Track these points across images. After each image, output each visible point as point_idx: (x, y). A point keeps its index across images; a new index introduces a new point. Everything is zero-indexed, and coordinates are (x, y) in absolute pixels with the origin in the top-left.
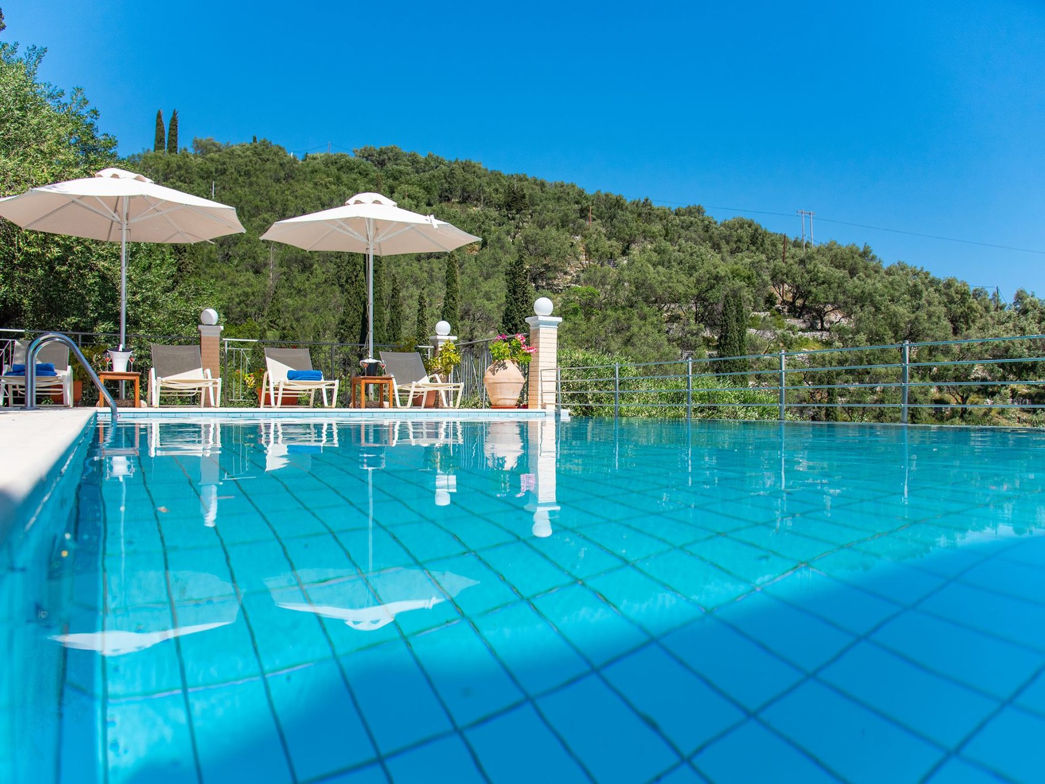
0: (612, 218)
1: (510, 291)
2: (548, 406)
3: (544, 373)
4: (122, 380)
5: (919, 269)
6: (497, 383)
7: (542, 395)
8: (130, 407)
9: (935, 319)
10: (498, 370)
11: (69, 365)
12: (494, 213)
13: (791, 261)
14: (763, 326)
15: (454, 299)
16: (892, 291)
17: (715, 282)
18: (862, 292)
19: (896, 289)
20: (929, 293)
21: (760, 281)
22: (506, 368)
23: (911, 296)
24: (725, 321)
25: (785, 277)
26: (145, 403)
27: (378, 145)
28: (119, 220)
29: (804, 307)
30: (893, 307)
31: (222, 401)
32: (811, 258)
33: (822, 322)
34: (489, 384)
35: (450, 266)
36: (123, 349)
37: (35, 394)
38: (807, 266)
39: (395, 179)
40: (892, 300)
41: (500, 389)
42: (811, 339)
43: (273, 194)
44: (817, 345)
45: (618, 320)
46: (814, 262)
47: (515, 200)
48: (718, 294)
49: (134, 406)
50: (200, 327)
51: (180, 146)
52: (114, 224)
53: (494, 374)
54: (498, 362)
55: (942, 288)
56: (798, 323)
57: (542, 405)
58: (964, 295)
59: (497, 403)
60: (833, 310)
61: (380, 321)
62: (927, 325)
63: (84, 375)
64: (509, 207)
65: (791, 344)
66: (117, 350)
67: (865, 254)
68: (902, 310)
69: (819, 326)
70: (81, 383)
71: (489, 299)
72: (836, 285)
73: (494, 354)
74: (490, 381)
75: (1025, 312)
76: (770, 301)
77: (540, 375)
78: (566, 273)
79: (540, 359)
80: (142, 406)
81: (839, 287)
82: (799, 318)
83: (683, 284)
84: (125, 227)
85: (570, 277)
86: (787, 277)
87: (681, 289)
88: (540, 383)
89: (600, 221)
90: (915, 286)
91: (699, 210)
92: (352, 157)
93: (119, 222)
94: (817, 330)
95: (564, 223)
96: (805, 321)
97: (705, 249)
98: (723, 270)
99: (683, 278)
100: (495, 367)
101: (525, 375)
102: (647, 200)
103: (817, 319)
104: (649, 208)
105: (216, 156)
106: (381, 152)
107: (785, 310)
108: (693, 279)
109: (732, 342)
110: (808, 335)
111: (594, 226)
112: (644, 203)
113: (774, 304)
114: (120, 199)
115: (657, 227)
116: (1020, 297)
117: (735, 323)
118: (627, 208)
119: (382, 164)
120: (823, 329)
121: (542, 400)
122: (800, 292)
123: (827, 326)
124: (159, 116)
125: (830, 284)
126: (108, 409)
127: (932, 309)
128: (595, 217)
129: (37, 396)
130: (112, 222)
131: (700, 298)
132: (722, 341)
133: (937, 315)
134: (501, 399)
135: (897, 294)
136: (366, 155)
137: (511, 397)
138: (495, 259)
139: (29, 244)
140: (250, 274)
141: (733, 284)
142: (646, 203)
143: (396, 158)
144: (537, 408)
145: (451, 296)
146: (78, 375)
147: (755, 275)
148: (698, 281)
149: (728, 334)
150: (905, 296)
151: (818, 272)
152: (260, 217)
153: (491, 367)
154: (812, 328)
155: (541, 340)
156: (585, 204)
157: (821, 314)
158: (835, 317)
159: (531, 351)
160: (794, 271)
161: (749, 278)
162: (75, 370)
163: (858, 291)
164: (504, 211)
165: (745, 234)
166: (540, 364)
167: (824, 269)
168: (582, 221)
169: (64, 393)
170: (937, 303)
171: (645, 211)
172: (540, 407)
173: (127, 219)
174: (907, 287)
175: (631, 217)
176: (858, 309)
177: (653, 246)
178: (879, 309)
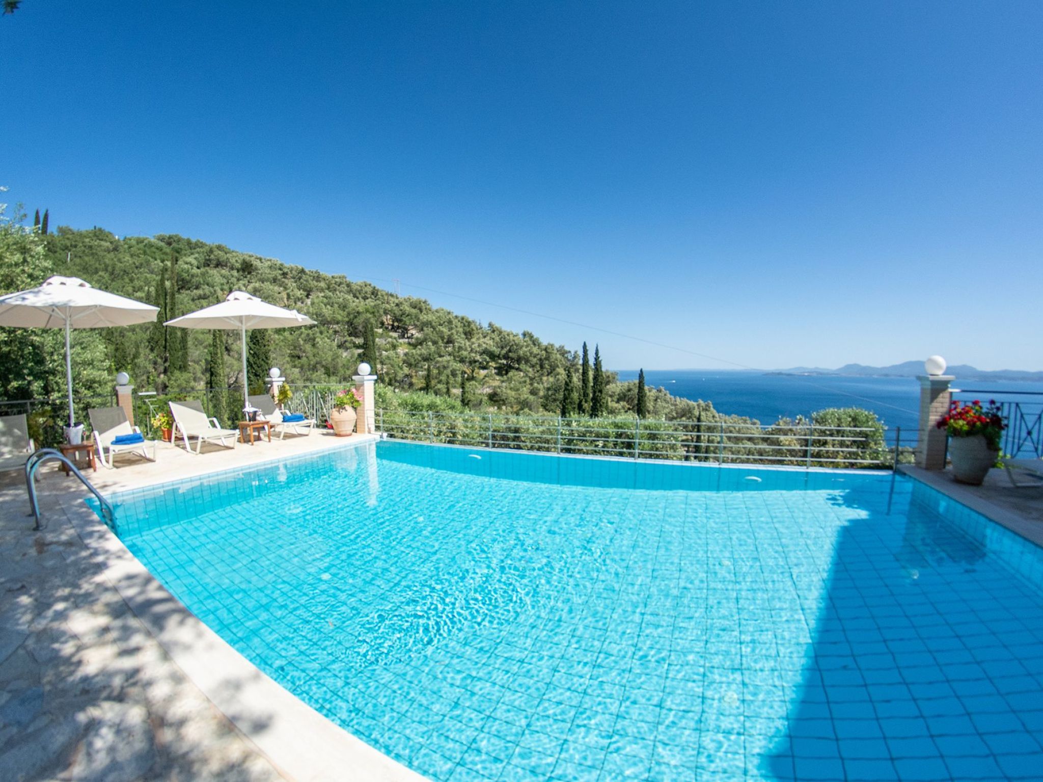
0: (300, 278)
5: (449, 311)
12: (235, 273)
13: (393, 304)
14: (381, 336)
17: (357, 314)
19: (441, 320)
20: (455, 322)
21: (378, 314)
23: (448, 323)
24: (366, 333)
25: (389, 312)
27: (167, 233)
29: (398, 327)
30: (441, 329)
32: (402, 303)
33: (407, 334)
38: (400, 307)
39: (178, 252)
40: (440, 325)
42: (403, 343)
43: (107, 261)
44: (406, 346)
45: (308, 335)
46: (403, 305)
47: (247, 266)
48: (359, 321)
51: (49, 231)
55: (460, 320)
56: (395, 335)
58: (469, 323)
60: (413, 329)
64: (244, 270)
65: (395, 346)
67: (425, 302)
68: (445, 330)
69: (406, 336)
72: (413, 316)
75: (493, 331)
76: (383, 324)
81: (415, 318)
82: (396, 332)
83: (340, 316)
86: (391, 312)
87: (340, 318)
90: (449, 318)
91: (344, 277)
92: (153, 240)
94: (405, 338)
95: (275, 280)
96: (399, 334)
97: (350, 297)
98: (360, 308)
99: (341, 312)
102: (317, 270)
103: (405, 333)
104: (318, 274)
105: (70, 237)
106: (170, 238)
107: (389, 328)
108: (345, 313)
109: (369, 345)
110: (401, 341)
111: (291, 284)
112: (315, 272)
115: (322, 284)
116: (490, 325)
117: (370, 334)
118: (307, 274)
119: (169, 244)
120: (408, 337)
122: (396, 319)
123: (410, 336)
124: (37, 213)
125: (411, 316)
127: (457, 329)
131: (350, 323)
132: (364, 345)
133: (459, 332)
135: (442, 322)
141: (366, 316)
142: (317, 272)
143: (179, 240)
144: (365, 432)
147: (376, 311)
148: (349, 314)
149: (367, 341)
150: (445, 323)
151: (405, 310)
154: (403, 337)
156: (286, 270)
157: (406, 330)
158: (413, 332)
160: (393, 309)
161: (373, 313)
163: (425, 320)
164: (241, 273)
165: (369, 289)
167: (407, 308)
168: (284, 280)
170: (459, 326)
171: (316, 276)
174: (446, 319)
175: (310, 279)
176: (425, 329)
177: (322, 294)
178: (434, 329)
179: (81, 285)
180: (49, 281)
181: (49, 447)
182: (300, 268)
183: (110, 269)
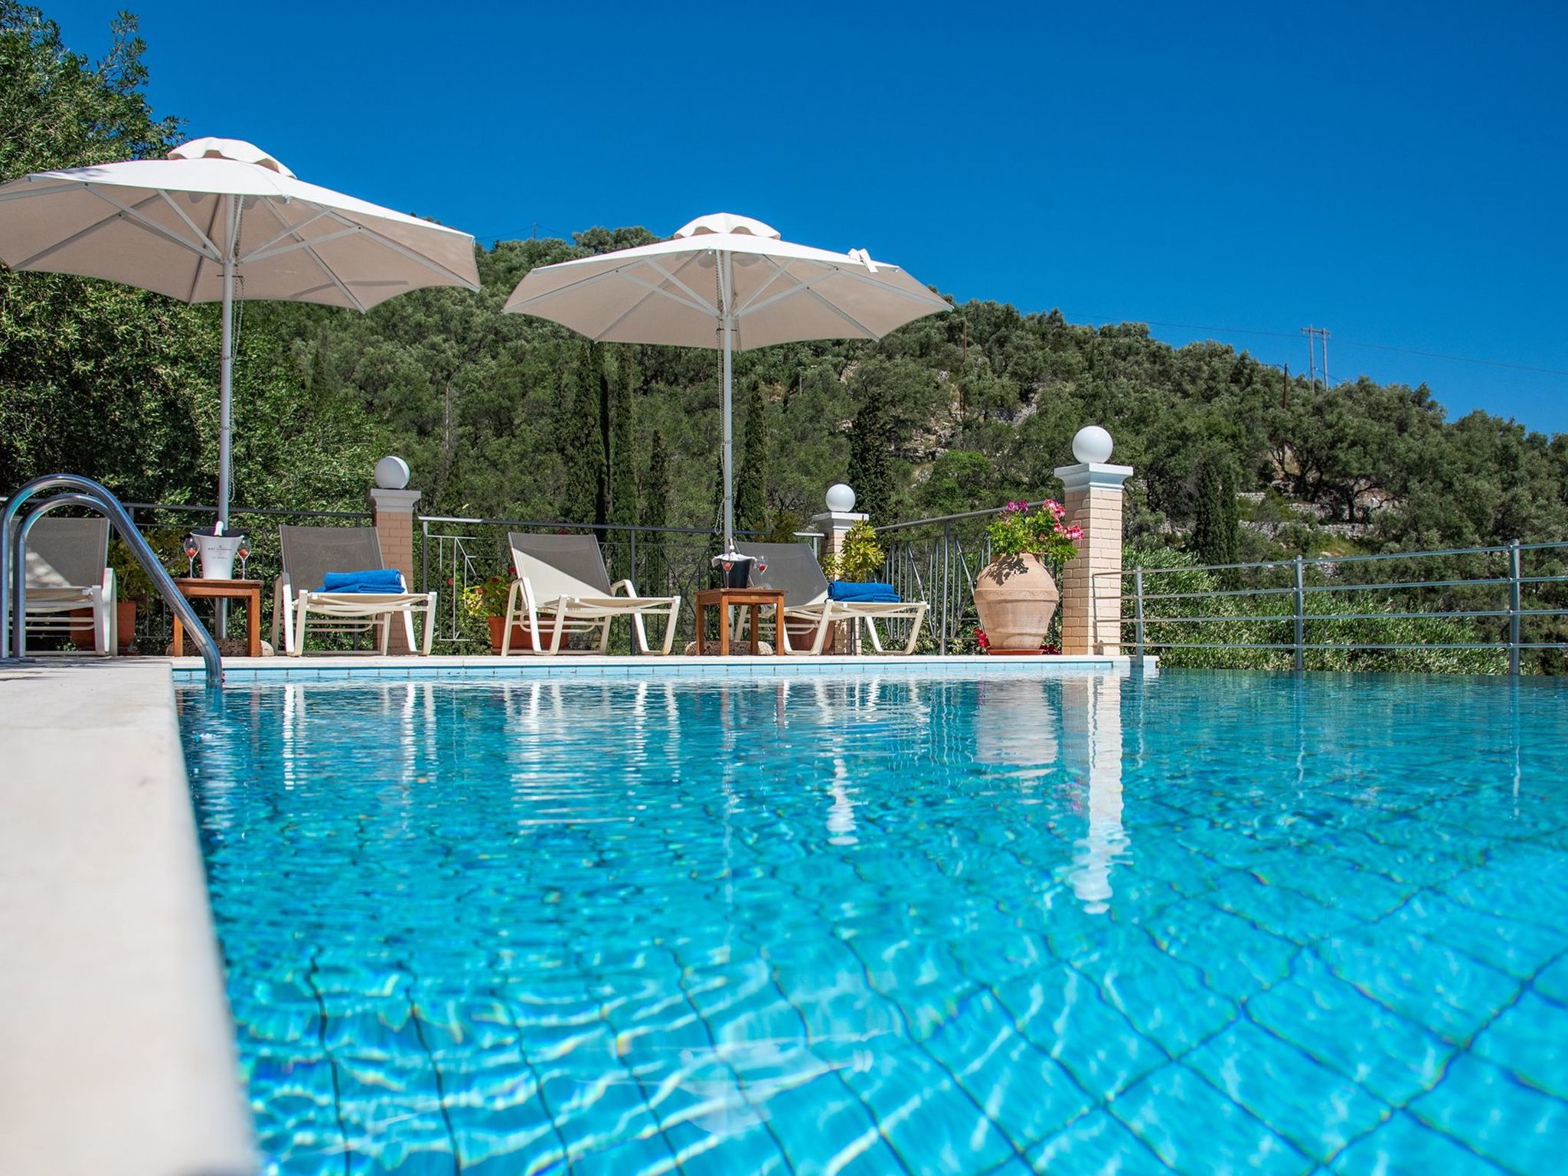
0: (1001, 342)
1: (854, 456)
2: (1106, 649)
3: (1099, 581)
4: (221, 597)
5: (1506, 421)
6: (1007, 601)
7: (1095, 627)
8: (238, 655)
9: (1541, 501)
10: (1007, 575)
11: (109, 565)
13: (1301, 410)
14: (1261, 514)
15: (758, 471)
16: (1469, 457)
17: (1180, 443)
18: (1421, 458)
19: (1474, 454)
21: (1252, 441)
22: (1025, 570)
23: (1501, 464)
24: (1205, 505)
25: (1290, 436)
26: (270, 647)
28: (219, 254)
29: (1319, 484)
30: (1473, 483)
31: (435, 642)
32: (1331, 403)
33: (1351, 507)
34: (989, 603)
35: (754, 415)
36: (223, 532)
37: (23, 629)
38: (1327, 417)
40: (1468, 471)
41: (1013, 613)
42: (1335, 536)
44: (1344, 545)
46: (1338, 410)
48: (1186, 462)
49: (248, 654)
50: (374, 492)
52: (206, 262)
53: (1000, 583)
54: (1008, 560)
55: (1550, 452)
56: (1316, 511)
57: (1094, 647)
59: (1005, 644)
60: (1370, 487)
61: (628, 509)
62: (1533, 510)
63: (138, 590)
65: (1307, 543)
66: (211, 533)
67: (1420, 398)
68: (1487, 486)
69: (1346, 515)
70: (132, 608)
71: (808, 473)
72: (1375, 447)
73: (997, 541)
74: (992, 598)
76: (1266, 474)
77: (1091, 584)
78: (928, 431)
79: (1092, 552)
80: (265, 652)
81: (1379, 450)
82: (1312, 501)
84: (230, 271)
85: (933, 438)
86: (1293, 435)
88: (1091, 600)
89: (979, 348)
90: (1506, 447)
91: (1144, 332)
93: (217, 260)
94: (1344, 521)
96: (1322, 507)
98: (1192, 425)
100: (1000, 568)
101: (1059, 585)
102: (1056, 312)
103: (1343, 503)
104: (1059, 324)
107: (1290, 488)
108: (1142, 439)
109: (1216, 541)
110: (1329, 529)
111: (973, 355)
112: (1051, 317)
113: (1270, 479)
114: (222, 201)
115: (1072, 356)
117: (1220, 510)
118: (1023, 325)
120: (1352, 519)
121: (1095, 637)
122: (1314, 458)
123: (1359, 514)
125: (1365, 445)
126: (199, 662)
127: (1537, 484)
128: (971, 339)
129: (29, 632)
130: (201, 258)
131: (1156, 470)
132: (1200, 539)
133: (1546, 494)
134: (1014, 635)
135: (1477, 461)
136: (594, 243)
137: (1033, 631)
138: (814, 407)
139: (25, 322)
140: (412, 436)
141: (1209, 446)
142: (1054, 318)
144: (1086, 653)
145: (754, 465)
146: (127, 588)
147: (1244, 433)
148: (1152, 444)
149: (1209, 528)
150: (1490, 464)
151: (1345, 426)
152: (424, 342)
153: (992, 567)
154: (1335, 518)
155: (1093, 513)
156: (955, 319)
157: (1347, 496)
158: (1372, 500)
159: (1075, 535)
160: (1305, 426)
161: (1234, 436)
162: (122, 579)
163: (1414, 456)
165: (1223, 366)
166: (1092, 562)
167: (1353, 420)
168: (951, 346)
169: (95, 626)
170: (1544, 475)
171: (1050, 330)
172: (1091, 650)
173: (236, 255)
174: (1493, 449)
175: (1031, 340)
176: (1414, 484)
177: (1071, 387)
178: (1449, 486)
179: (264, 163)
180: (177, 151)
181: (89, 476)
182: (1000, 305)
183: (454, 324)
